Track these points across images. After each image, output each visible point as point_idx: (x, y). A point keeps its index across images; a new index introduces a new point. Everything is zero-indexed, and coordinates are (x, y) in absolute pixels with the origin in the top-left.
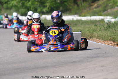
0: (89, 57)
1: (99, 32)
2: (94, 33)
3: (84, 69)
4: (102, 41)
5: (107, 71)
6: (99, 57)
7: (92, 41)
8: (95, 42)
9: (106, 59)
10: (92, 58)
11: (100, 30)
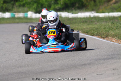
0: (100, 59)
1: (115, 30)
2: (110, 31)
3: (93, 73)
4: (118, 40)
5: (119, 75)
6: (112, 58)
7: (107, 40)
8: (110, 42)
9: (119, 60)
10: (104, 59)
11: (117, 28)
